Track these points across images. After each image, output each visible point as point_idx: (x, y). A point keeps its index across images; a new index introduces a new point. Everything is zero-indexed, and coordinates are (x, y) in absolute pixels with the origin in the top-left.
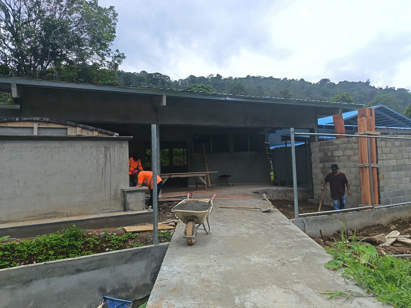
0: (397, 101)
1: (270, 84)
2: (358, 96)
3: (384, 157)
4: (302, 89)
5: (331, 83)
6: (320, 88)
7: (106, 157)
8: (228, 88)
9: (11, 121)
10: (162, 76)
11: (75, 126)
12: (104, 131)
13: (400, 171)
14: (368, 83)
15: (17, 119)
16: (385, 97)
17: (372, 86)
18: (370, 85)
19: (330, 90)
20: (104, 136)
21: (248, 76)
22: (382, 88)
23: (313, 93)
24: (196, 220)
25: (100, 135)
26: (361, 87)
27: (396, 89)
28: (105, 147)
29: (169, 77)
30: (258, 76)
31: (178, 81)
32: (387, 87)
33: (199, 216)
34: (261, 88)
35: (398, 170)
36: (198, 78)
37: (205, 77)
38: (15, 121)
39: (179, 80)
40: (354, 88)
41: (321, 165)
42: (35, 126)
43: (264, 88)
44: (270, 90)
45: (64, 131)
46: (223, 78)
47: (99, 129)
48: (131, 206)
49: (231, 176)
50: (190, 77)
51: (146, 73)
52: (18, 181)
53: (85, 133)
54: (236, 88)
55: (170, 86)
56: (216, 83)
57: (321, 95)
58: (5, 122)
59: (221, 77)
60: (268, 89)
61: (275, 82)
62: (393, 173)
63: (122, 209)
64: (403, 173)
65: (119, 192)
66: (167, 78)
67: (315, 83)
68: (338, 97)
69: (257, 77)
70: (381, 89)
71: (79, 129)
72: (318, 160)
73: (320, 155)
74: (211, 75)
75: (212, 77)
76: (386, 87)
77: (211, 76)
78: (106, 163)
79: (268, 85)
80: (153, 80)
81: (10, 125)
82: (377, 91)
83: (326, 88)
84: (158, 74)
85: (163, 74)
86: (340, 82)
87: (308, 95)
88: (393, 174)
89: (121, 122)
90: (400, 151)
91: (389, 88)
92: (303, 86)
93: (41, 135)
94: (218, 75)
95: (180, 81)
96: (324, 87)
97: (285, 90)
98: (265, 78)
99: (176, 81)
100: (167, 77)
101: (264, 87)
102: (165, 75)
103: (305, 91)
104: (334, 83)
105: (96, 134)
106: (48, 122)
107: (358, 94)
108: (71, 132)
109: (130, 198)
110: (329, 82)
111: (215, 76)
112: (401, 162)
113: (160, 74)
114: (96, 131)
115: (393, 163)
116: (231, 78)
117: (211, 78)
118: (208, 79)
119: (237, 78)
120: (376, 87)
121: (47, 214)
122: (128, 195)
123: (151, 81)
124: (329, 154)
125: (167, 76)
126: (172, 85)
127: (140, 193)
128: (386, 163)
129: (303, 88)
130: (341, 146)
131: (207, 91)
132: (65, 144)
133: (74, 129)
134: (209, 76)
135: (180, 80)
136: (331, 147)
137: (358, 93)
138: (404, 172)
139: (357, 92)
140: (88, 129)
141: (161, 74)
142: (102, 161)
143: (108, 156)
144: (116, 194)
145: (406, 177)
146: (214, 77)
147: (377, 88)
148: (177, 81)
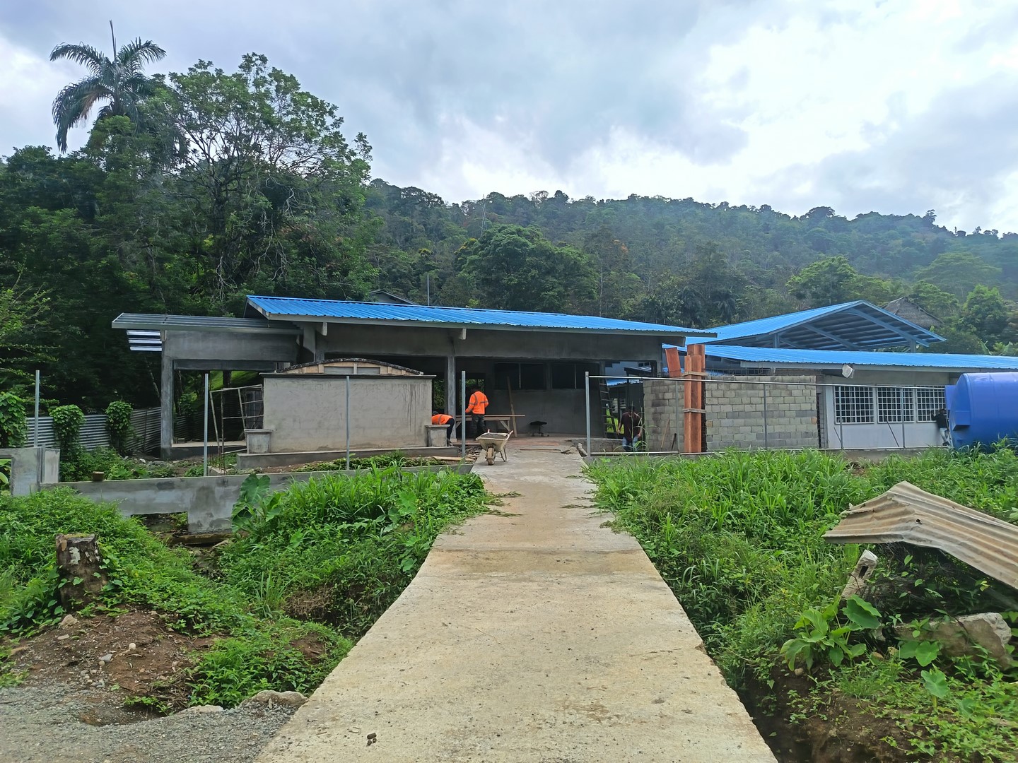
0: (986, 270)
1: (684, 218)
2: (902, 251)
3: (715, 401)
4: (764, 231)
5: (838, 218)
6: (808, 230)
7: (412, 395)
8: (581, 225)
9: (337, 362)
10: (424, 196)
11: (387, 366)
12: (411, 370)
13: (737, 418)
14: (930, 218)
15: (342, 360)
16: (958, 259)
17: (941, 226)
18: (934, 223)
19: (832, 234)
20: (411, 375)
21: (633, 197)
22: (965, 233)
23: (791, 243)
24: (495, 447)
25: (408, 374)
26: (911, 230)
27: (1000, 236)
28: (411, 385)
29: (440, 198)
30: (657, 198)
31: (462, 206)
32: (979, 229)
33: (497, 443)
34: (663, 227)
35: (733, 417)
36: (510, 199)
37: (526, 198)
38: (340, 362)
39: (464, 203)
40: (894, 231)
41: (652, 410)
42: (355, 365)
43: (668, 227)
44: (684, 233)
45: (376, 370)
46: (569, 201)
47: (407, 369)
48: (434, 442)
49: (546, 423)
50: (490, 196)
51: (385, 184)
52: (341, 414)
53: (396, 372)
54: (597, 236)
55: (441, 219)
56: (554, 213)
57: (810, 248)
58: (332, 362)
59: (567, 197)
60: (679, 231)
61: (697, 212)
62: (726, 420)
63: (425, 445)
64: (741, 421)
65: (423, 429)
66: (436, 200)
67: (797, 216)
68: (819, 265)
69: (654, 198)
70: (962, 233)
71: (390, 368)
72: (650, 403)
73: (652, 397)
74: (542, 192)
75: (545, 197)
76: (974, 230)
77: (541, 196)
78: (411, 401)
79: (679, 221)
80: (402, 205)
81: (336, 365)
82: (950, 241)
83: (823, 230)
84: (414, 189)
85: (427, 191)
86: (860, 216)
87: (776, 248)
88: (726, 422)
89: (414, 355)
90: (737, 395)
91: (982, 232)
92: (766, 224)
93: (360, 374)
94: (559, 192)
95: (466, 206)
96: (818, 228)
97: (708, 244)
98: (674, 202)
99: (456, 205)
100: (437, 197)
101: (671, 224)
102: (430, 194)
103: (770, 235)
104: (845, 218)
105: (404, 373)
106: (365, 362)
107: (904, 246)
108: (384, 371)
109: (433, 434)
110: (831, 216)
111: (552, 195)
112: (739, 408)
113: (420, 191)
114: (404, 370)
115: (728, 408)
116: (590, 200)
117: (542, 199)
118: (533, 202)
119: (605, 202)
120: (950, 228)
121: (363, 445)
122: (432, 432)
123: (396, 208)
124: (660, 396)
125: (435, 196)
126: (447, 215)
127: (442, 430)
128: (716, 408)
129: (766, 228)
130: (671, 386)
131: (529, 243)
132: (378, 382)
133: (385, 368)
134: (538, 195)
135: (467, 202)
136: (662, 388)
137: (901, 243)
138: (743, 420)
139: (900, 241)
140: (397, 368)
141: (422, 191)
142: (408, 398)
143: (414, 394)
144: (420, 430)
145: (745, 426)
146: (548, 197)
147: (951, 233)
148: (460, 206)
